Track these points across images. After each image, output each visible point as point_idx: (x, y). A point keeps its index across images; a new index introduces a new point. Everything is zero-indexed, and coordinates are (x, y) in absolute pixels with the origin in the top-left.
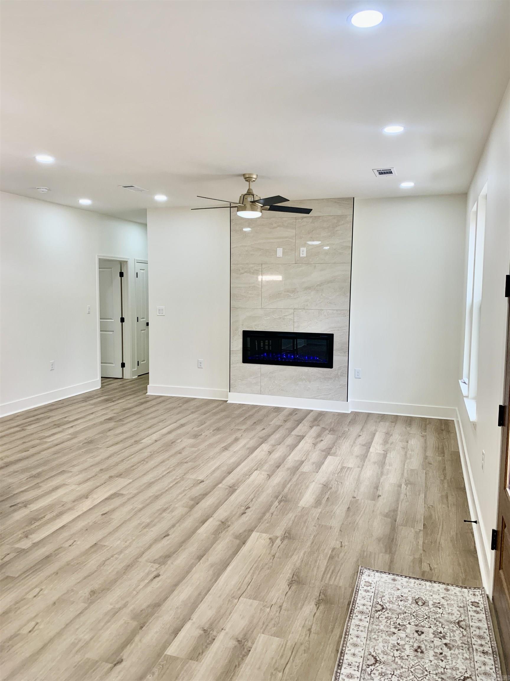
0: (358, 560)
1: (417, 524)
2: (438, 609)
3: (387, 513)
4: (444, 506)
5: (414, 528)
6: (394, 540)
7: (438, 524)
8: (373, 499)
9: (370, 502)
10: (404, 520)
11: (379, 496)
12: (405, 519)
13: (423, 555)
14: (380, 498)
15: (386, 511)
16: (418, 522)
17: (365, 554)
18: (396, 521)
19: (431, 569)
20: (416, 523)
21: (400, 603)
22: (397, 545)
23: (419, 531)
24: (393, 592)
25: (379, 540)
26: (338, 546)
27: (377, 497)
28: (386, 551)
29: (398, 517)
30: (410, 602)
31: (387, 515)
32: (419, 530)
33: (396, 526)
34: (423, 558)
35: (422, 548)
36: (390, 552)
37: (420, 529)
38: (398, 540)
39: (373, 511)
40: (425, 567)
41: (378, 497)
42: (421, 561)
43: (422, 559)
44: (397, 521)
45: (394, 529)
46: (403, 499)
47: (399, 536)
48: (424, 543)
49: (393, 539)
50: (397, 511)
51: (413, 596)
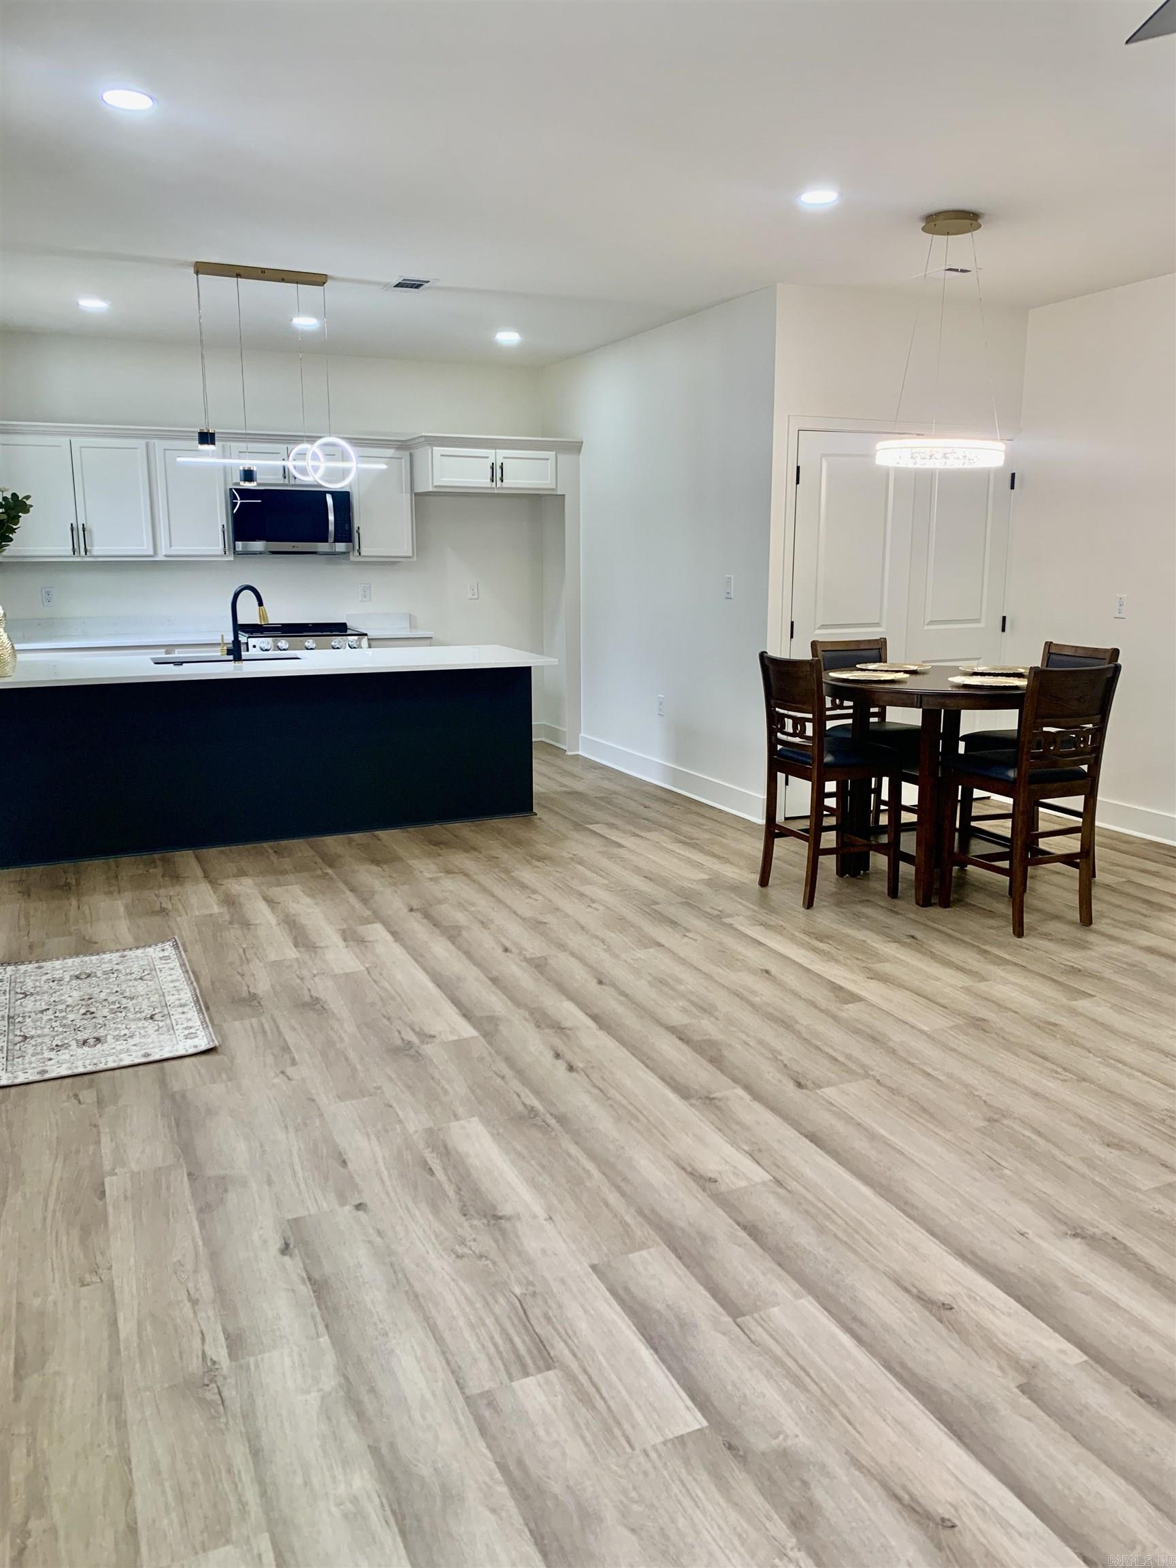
0: (232, 1062)
1: (126, 1190)
2: (60, 1044)
3: (226, 1191)
4: (37, 1302)
5: (133, 1172)
6: (173, 1124)
7: (59, 1215)
8: (296, 1223)
9: (301, 1213)
10: (168, 1188)
11: (285, 1249)
12: (164, 1191)
13: (97, 1116)
14: (279, 1244)
15: (232, 1198)
16: (122, 1197)
17: (224, 1076)
18: (189, 1174)
19: (76, 1096)
20: (129, 1194)
21: (126, 1031)
22: (163, 1115)
23: (116, 1171)
24: (143, 1040)
25: (210, 1112)
26: (290, 1071)
27: (292, 1242)
28: (184, 1096)
29: (188, 1192)
30: (109, 1038)
31: (223, 1183)
32: (116, 1174)
33: (182, 1160)
34: (96, 1111)
35: (102, 1129)
36: (173, 1097)
37: (114, 1178)
38: (164, 1127)
39: (270, 1182)
40: (88, 1096)
41: (287, 1245)
42: (100, 1102)
43: (98, 1108)
44: (186, 1178)
45: (186, 1149)
46: (196, 1271)
47: (166, 1137)
48: (98, 1142)
49: (178, 1126)
50: (201, 1211)
51: (106, 1045)
